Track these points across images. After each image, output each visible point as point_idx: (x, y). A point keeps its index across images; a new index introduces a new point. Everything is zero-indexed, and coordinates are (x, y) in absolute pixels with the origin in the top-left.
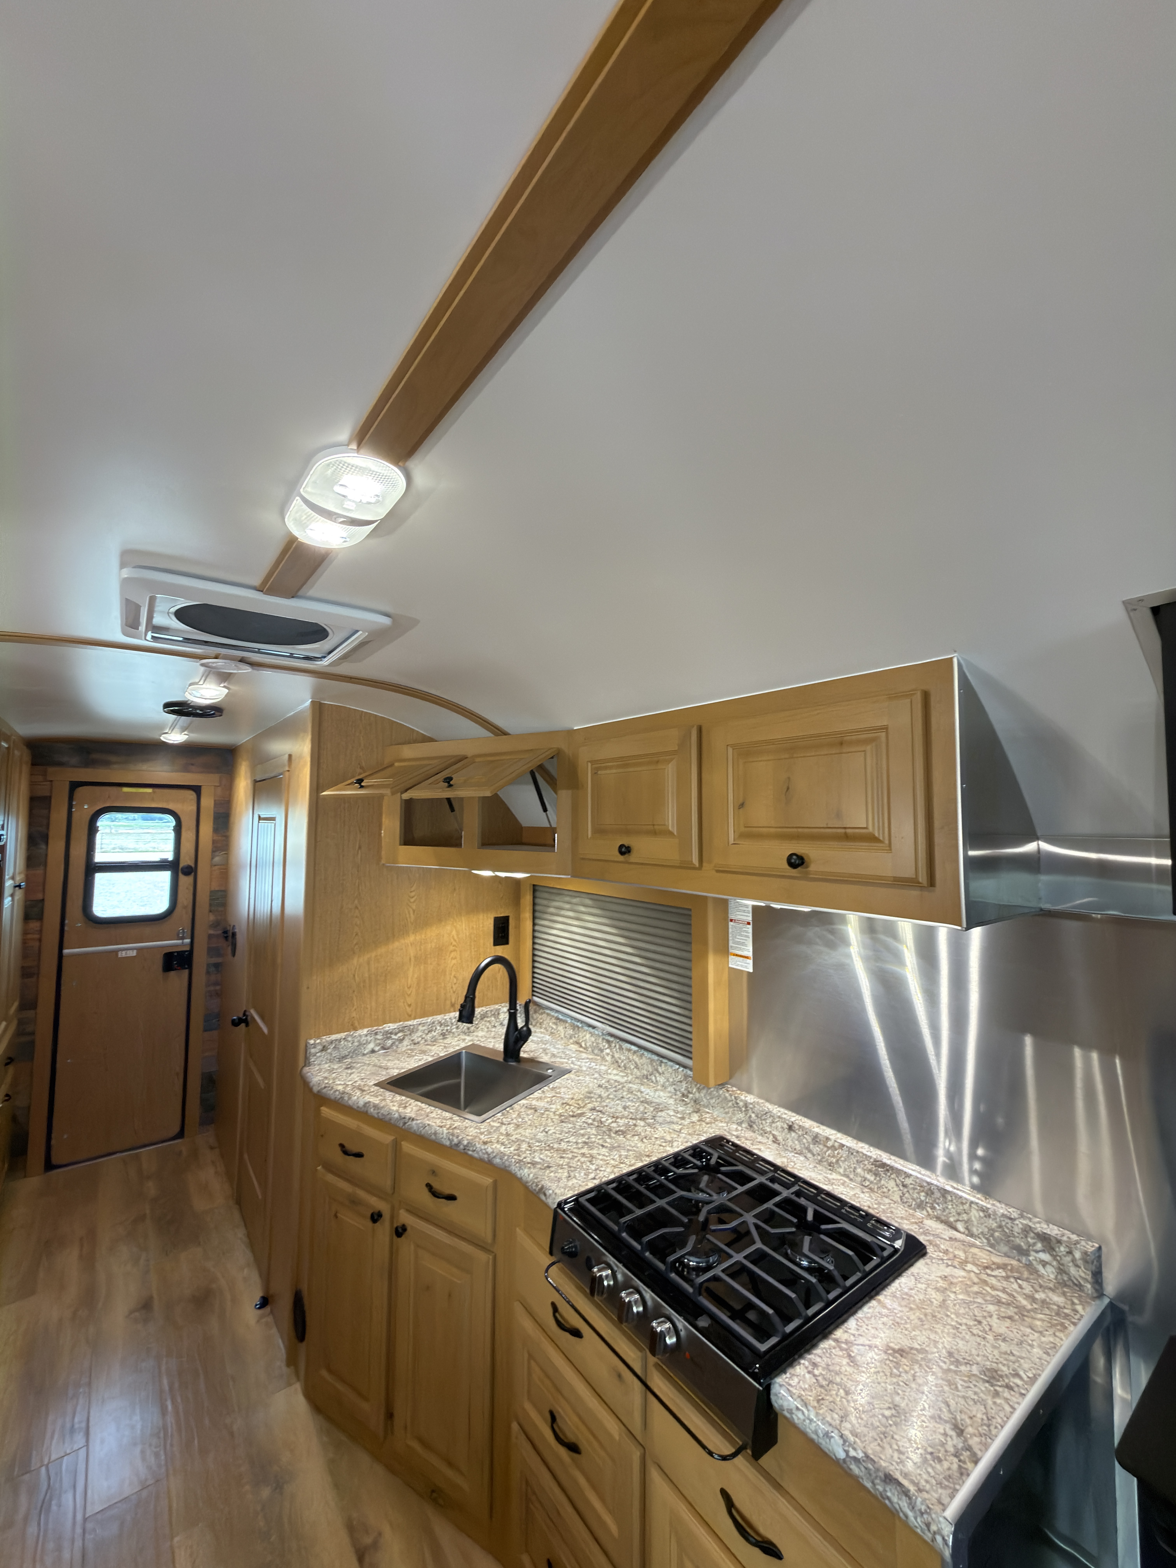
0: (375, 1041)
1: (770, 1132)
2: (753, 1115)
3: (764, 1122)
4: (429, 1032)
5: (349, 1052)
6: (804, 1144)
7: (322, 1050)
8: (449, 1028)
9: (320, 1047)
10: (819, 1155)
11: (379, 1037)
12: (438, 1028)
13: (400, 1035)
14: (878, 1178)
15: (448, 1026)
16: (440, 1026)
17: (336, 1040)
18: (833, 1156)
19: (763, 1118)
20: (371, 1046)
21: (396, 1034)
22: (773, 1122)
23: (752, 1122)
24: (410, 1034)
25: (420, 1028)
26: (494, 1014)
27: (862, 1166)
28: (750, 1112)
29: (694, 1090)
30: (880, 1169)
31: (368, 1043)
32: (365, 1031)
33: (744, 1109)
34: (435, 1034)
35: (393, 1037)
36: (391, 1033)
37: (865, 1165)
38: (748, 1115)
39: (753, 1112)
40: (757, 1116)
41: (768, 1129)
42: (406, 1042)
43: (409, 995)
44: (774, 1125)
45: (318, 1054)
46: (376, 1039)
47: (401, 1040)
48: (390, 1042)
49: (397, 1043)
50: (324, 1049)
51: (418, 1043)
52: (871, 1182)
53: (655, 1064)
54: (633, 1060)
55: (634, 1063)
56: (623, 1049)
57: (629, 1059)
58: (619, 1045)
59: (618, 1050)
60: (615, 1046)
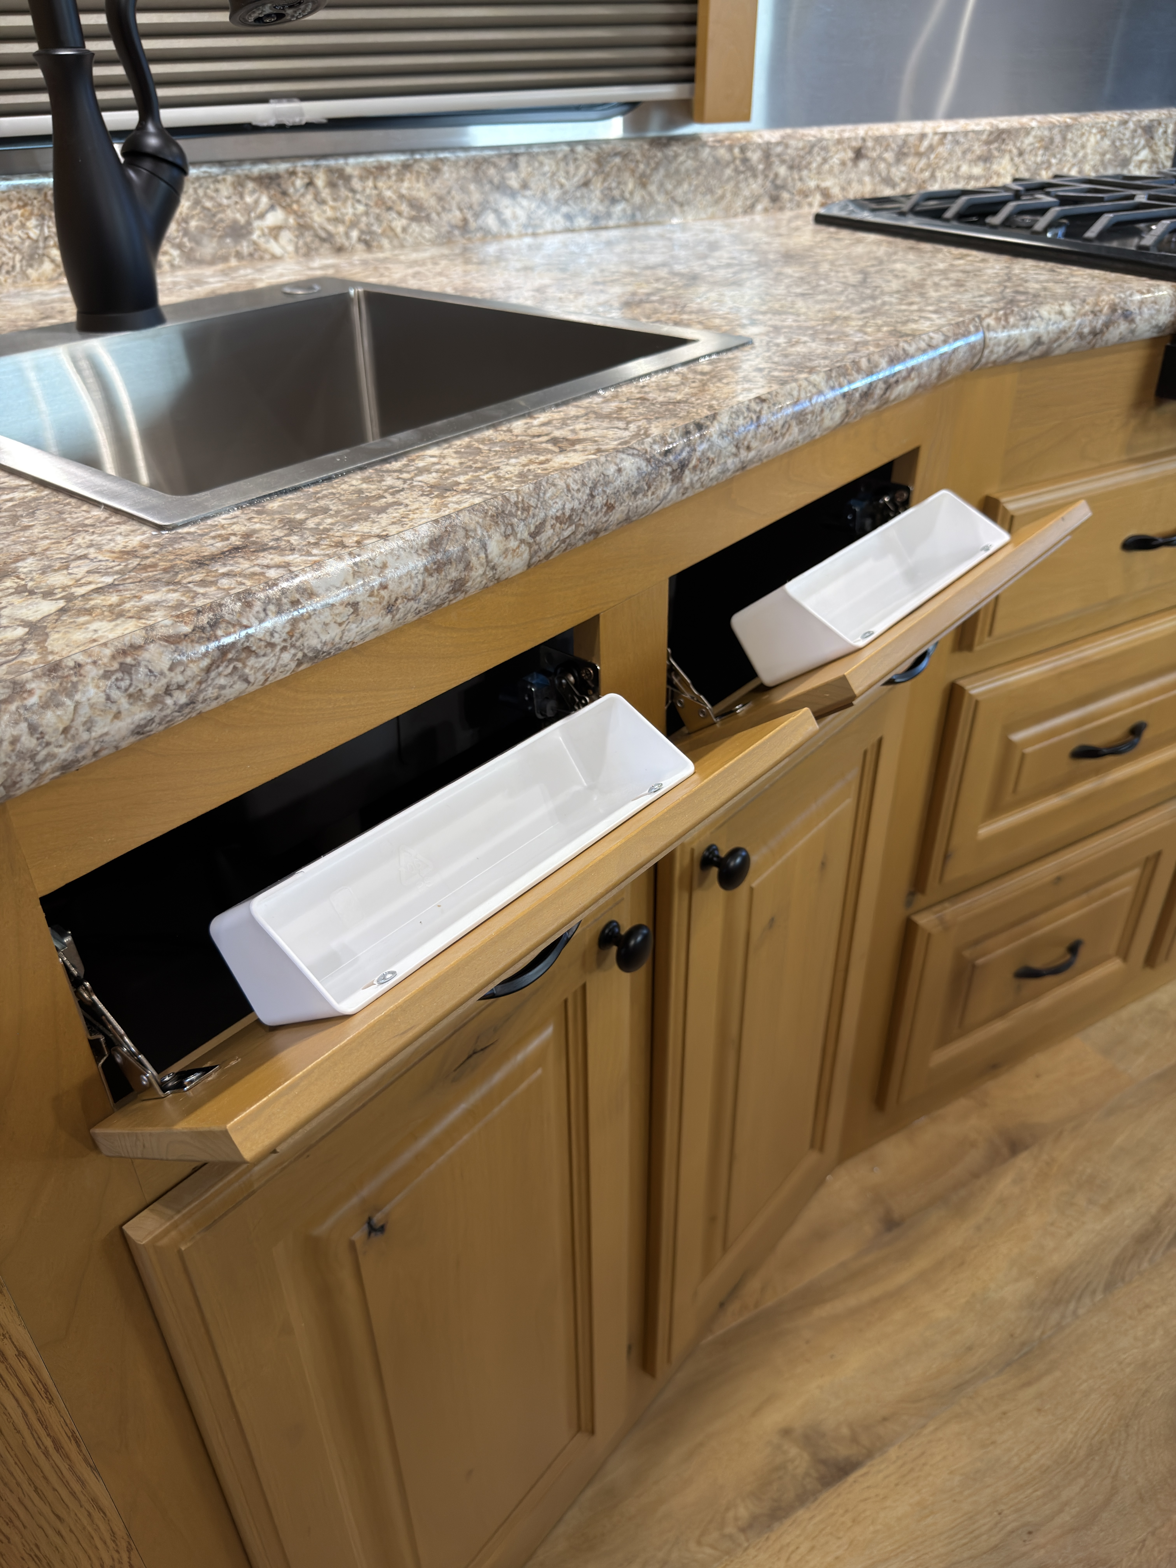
1: (818, 187)
2: (782, 171)
3: (804, 172)
14: (988, 165)
19: (804, 163)
22: (824, 161)
23: (777, 187)
27: (969, 157)
30: (993, 146)
33: (761, 167)
37: (974, 152)
38: (771, 176)
41: (812, 184)
44: (824, 168)
53: (492, 171)
54: (402, 197)
55: (404, 208)
56: (347, 179)
57: (381, 201)
58: (330, 170)
59: (326, 193)
60: (310, 184)
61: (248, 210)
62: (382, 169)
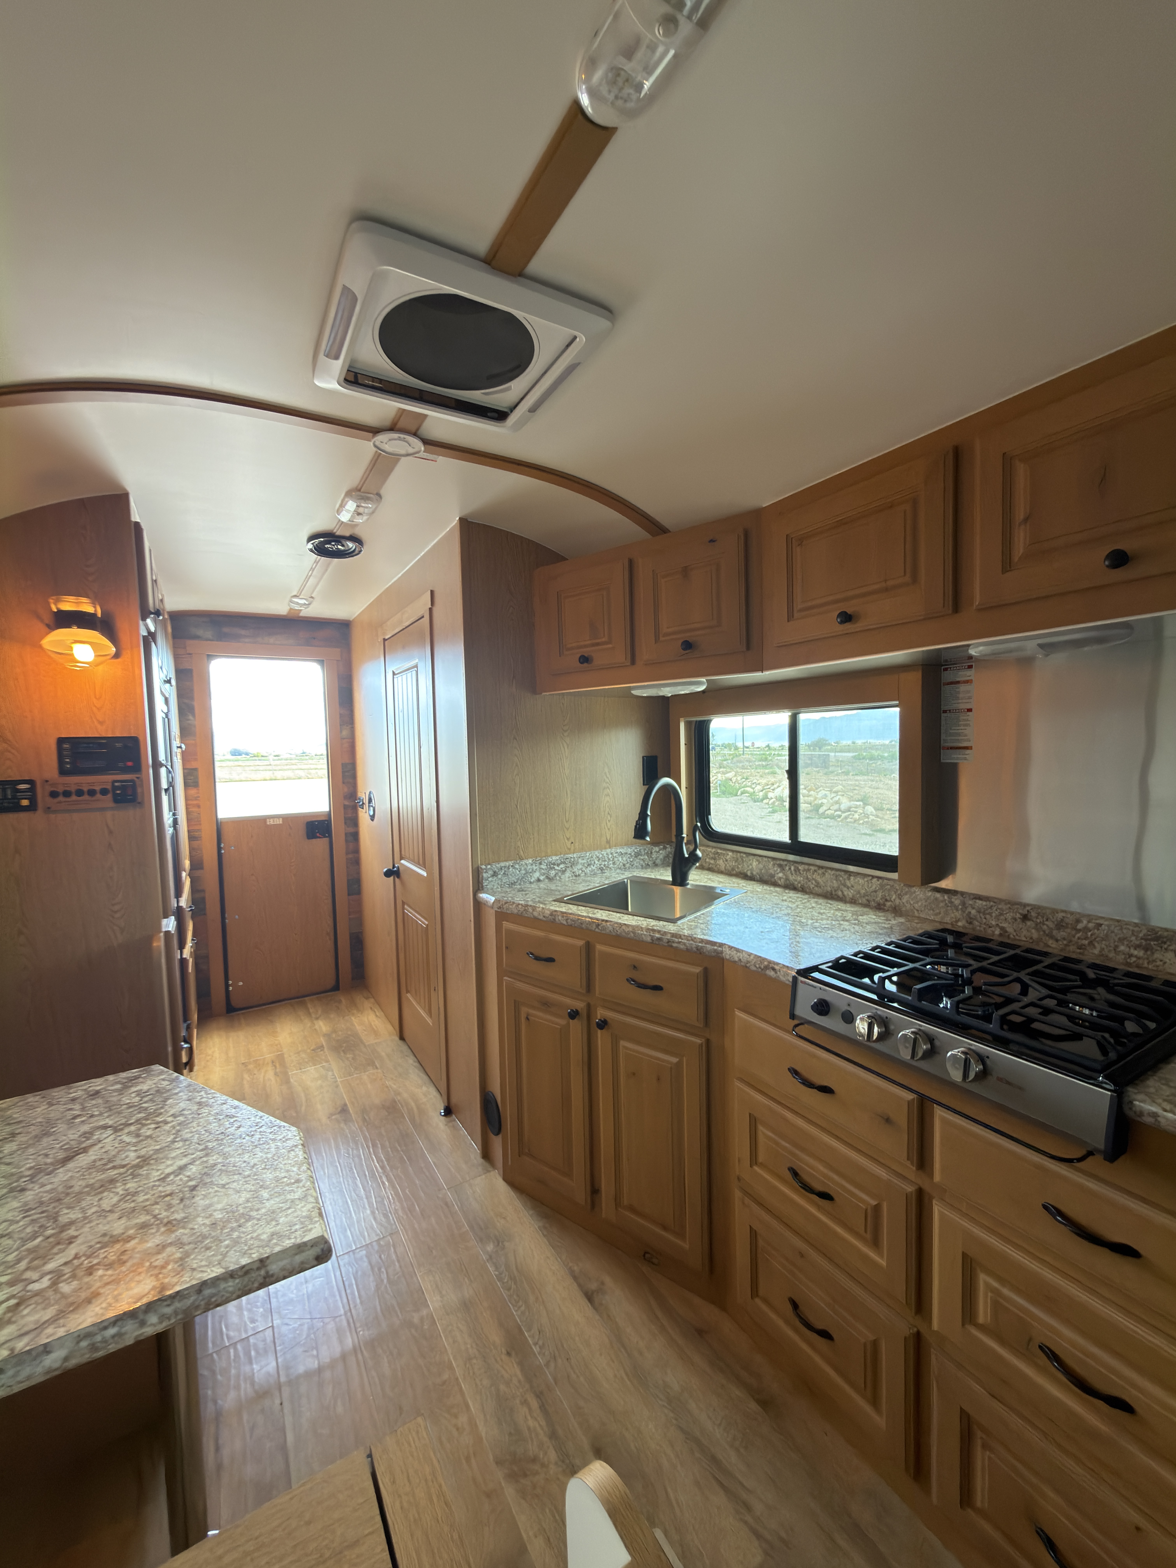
0: (540, 871)
1: (997, 925)
2: (973, 912)
3: (988, 916)
4: (588, 865)
5: (518, 879)
6: (1044, 931)
7: (493, 876)
8: (606, 863)
9: (491, 872)
10: (1064, 939)
11: (544, 867)
12: (597, 862)
13: (562, 866)
14: (1149, 953)
15: (605, 861)
16: (598, 861)
17: (505, 867)
18: (1086, 938)
19: (987, 912)
20: (537, 875)
21: (558, 865)
22: (1001, 914)
23: (971, 918)
24: (571, 866)
25: (580, 861)
26: (647, 853)
27: (1126, 943)
28: (969, 909)
29: (894, 897)
30: (1152, 943)
31: (533, 871)
32: (530, 861)
33: (960, 907)
34: (594, 868)
35: (556, 867)
36: (554, 864)
37: (1131, 941)
38: (967, 912)
39: (973, 908)
40: (979, 912)
41: (994, 923)
42: (568, 874)
43: (568, 829)
44: (1002, 917)
45: (490, 879)
46: (541, 868)
47: (564, 872)
48: (553, 873)
49: (560, 874)
50: (495, 874)
51: (579, 875)
52: (1139, 958)
53: (841, 879)
54: (813, 879)
55: (814, 882)
56: (799, 870)
57: (807, 878)
58: (795, 867)
59: (793, 872)
60: (790, 869)
61: (775, 871)
62: (809, 870)
